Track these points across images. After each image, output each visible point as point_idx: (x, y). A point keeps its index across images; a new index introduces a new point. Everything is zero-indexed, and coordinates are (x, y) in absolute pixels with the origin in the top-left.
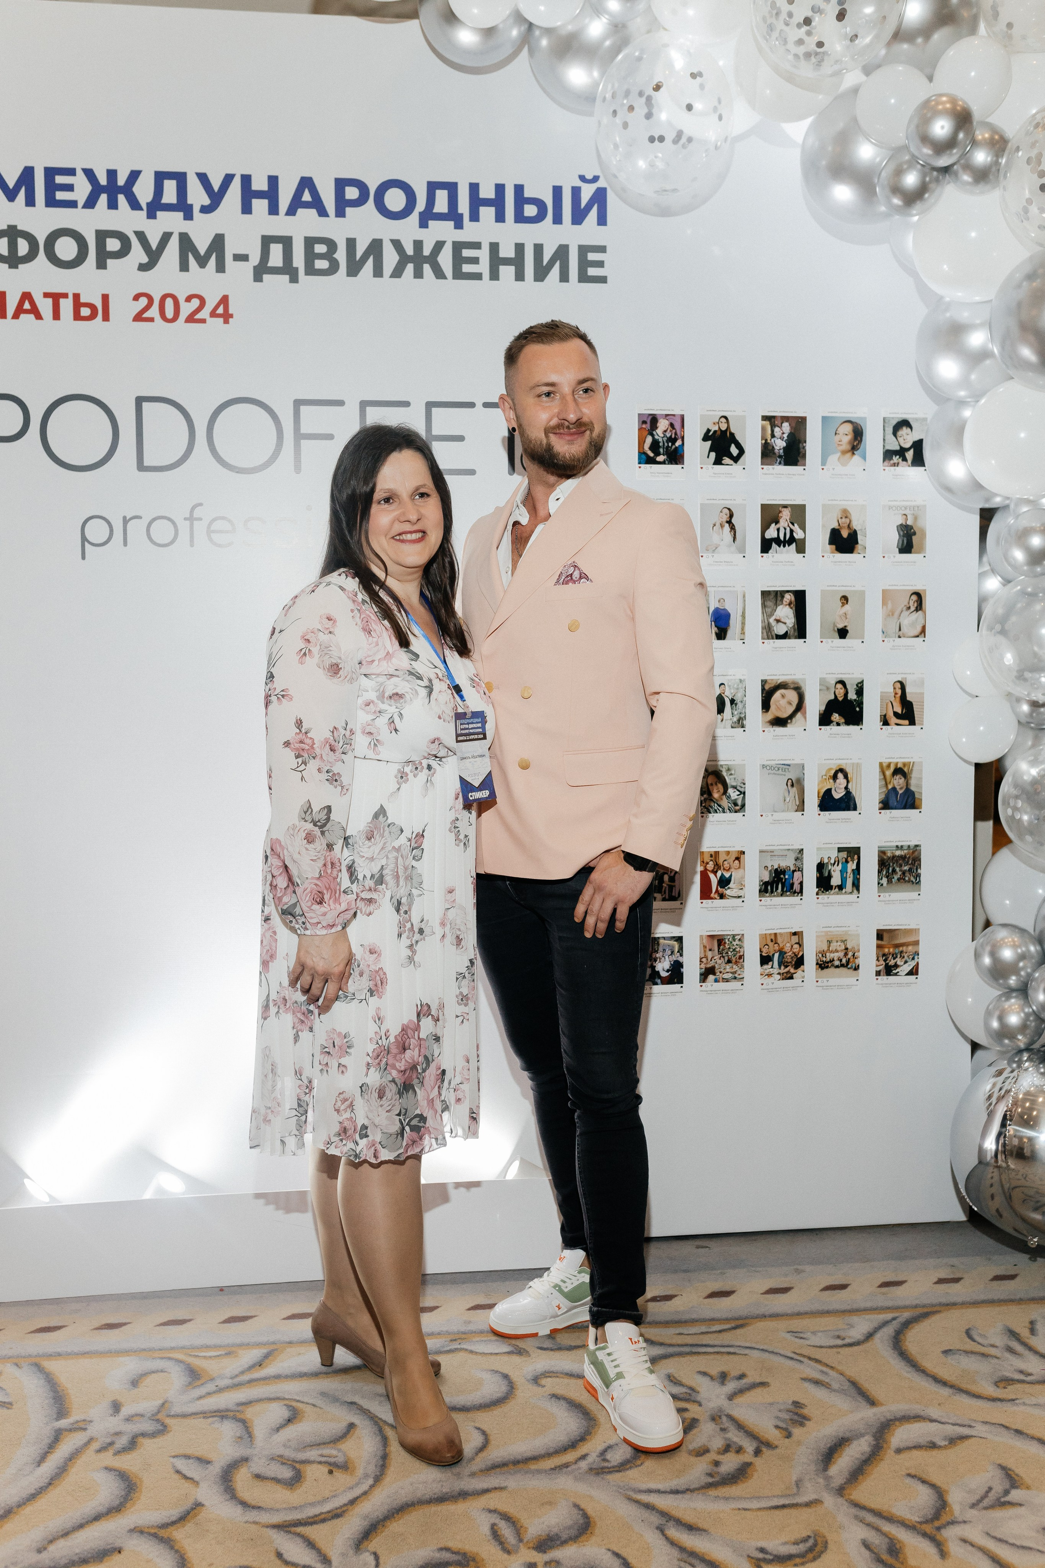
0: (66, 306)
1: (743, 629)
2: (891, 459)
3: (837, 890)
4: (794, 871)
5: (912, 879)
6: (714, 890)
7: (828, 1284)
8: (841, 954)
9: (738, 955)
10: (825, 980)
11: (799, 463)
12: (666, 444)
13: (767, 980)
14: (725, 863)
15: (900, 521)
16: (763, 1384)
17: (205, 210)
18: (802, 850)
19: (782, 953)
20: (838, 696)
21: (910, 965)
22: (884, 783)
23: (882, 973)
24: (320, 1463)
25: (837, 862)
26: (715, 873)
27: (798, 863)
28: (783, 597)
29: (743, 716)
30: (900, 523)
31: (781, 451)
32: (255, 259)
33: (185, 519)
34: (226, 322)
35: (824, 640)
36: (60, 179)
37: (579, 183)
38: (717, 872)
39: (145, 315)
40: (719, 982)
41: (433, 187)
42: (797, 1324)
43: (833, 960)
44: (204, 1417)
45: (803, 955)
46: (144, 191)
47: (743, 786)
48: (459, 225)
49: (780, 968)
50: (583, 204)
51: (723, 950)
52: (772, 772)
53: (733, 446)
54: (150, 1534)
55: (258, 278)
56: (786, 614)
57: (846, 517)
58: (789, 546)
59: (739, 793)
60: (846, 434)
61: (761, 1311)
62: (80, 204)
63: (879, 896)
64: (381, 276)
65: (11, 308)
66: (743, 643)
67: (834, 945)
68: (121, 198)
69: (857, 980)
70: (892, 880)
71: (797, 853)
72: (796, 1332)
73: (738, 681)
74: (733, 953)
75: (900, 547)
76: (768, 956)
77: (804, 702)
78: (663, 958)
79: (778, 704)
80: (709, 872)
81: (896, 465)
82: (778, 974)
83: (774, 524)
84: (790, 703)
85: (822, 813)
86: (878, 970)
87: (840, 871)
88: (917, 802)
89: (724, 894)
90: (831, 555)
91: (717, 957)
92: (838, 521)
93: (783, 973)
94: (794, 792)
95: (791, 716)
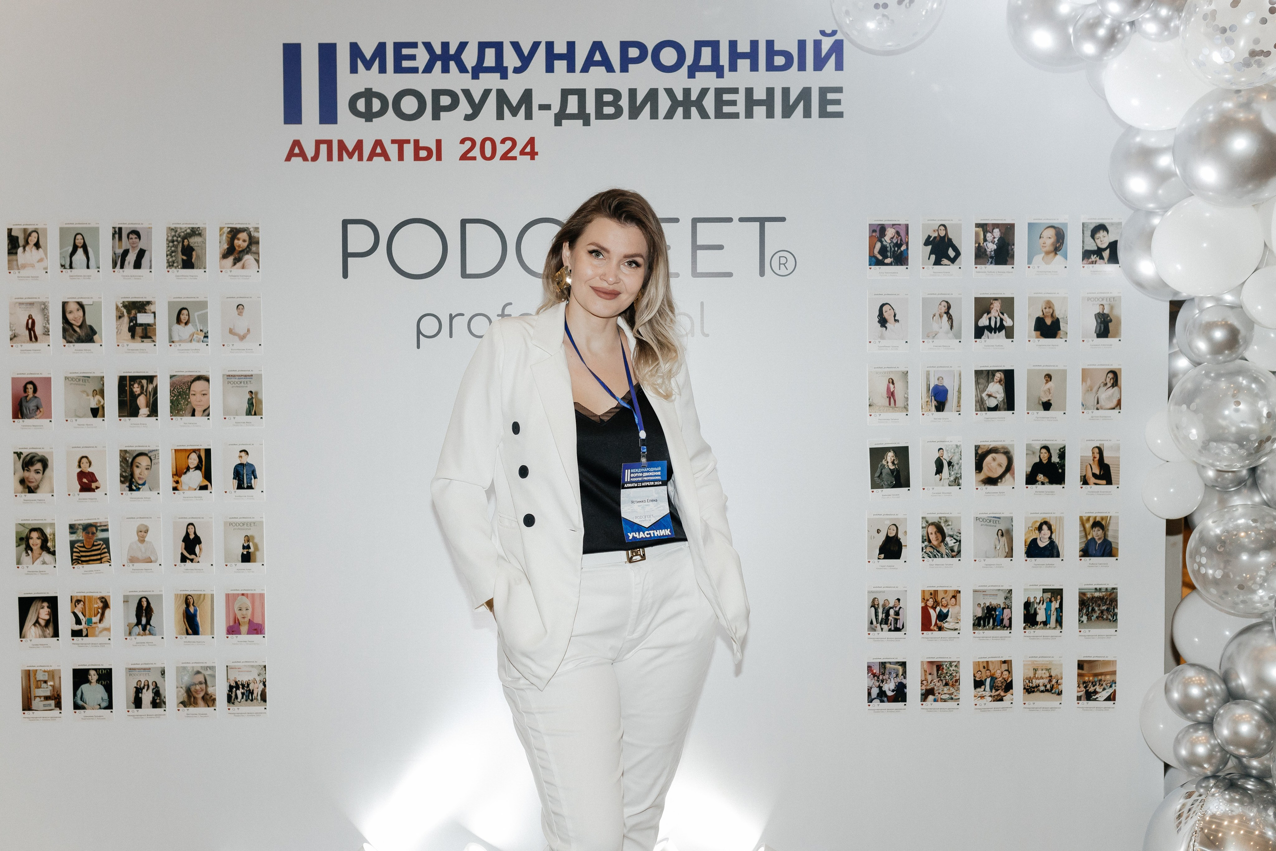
0: (409, 149)
1: (959, 402)
2: (1089, 257)
3: (1042, 625)
4: (1004, 609)
5: (1110, 617)
6: (933, 623)
8: (1046, 681)
9: (954, 679)
10: (1032, 702)
11: (1008, 263)
12: (893, 249)
13: (980, 702)
14: (943, 600)
15: (1098, 310)
17: (517, 70)
19: (993, 679)
20: (1043, 460)
21: (1107, 692)
22: (1084, 534)
23: (1082, 698)
25: (1042, 601)
26: (934, 608)
27: (1008, 602)
28: (994, 375)
29: (959, 475)
30: (1098, 312)
31: (993, 253)
32: (556, 108)
34: (533, 158)
35: (1030, 412)
37: (820, 37)
38: (936, 608)
39: (469, 155)
40: (937, 701)
41: (699, 45)
43: (1039, 686)
45: (1012, 681)
46: (470, 58)
48: (720, 75)
49: (991, 691)
50: (824, 53)
51: (941, 674)
52: (985, 523)
53: (950, 249)
55: (558, 123)
56: (996, 390)
57: (1050, 308)
58: (999, 332)
59: (955, 541)
60: (1049, 237)
62: (421, 70)
63: (1080, 631)
64: (657, 118)
65: (366, 152)
66: (960, 414)
67: (1039, 673)
68: (452, 64)
69: (1060, 703)
70: (1091, 618)
71: (1006, 593)
73: (954, 447)
74: (950, 677)
75: (1098, 332)
76: (981, 681)
77: (1012, 464)
78: (889, 680)
79: (989, 466)
80: (928, 608)
81: (1094, 263)
82: (989, 696)
83: (986, 314)
84: (1000, 465)
85: (1029, 559)
86: (1079, 695)
87: (1045, 609)
88: (1114, 551)
89: (942, 626)
90: (1037, 340)
91: (936, 680)
92: (1043, 311)
93: (994, 696)
94: (1004, 540)
95: (1001, 477)
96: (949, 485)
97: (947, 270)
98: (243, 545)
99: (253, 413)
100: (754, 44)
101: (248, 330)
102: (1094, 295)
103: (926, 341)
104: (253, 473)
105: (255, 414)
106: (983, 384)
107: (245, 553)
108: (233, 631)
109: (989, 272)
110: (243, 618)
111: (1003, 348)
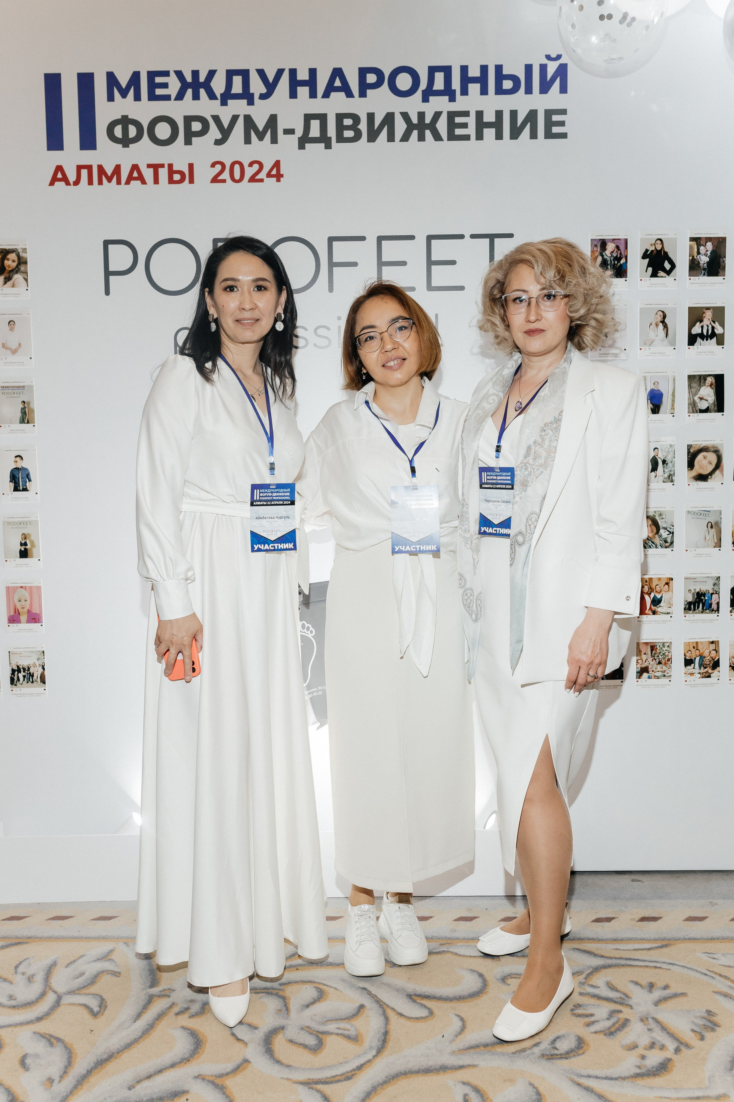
0: (163, 173)
1: (673, 405)
4: (712, 594)
6: (649, 607)
9: (666, 659)
11: (720, 274)
12: (613, 262)
13: (689, 678)
14: (657, 587)
16: (683, 994)
17: (263, 97)
19: (702, 657)
24: (337, 1034)
26: (649, 594)
27: (716, 588)
28: (705, 380)
31: (705, 265)
32: (299, 132)
34: (278, 180)
36: (158, 80)
37: (545, 61)
38: (650, 594)
39: (220, 178)
40: (651, 678)
41: (432, 70)
42: (710, 947)
45: (719, 659)
46: (218, 85)
47: (672, 528)
48: (452, 99)
49: (701, 668)
50: (549, 77)
51: (655, 654)
52: (696, 516)
53: (666, 262)
54: (209, 1081)
55: (301, 146)
56: (708, 393)
59: (669, 533)
61: (682, 934)
62: (173, 97)
64: (393, 141)
65: (124, 177)
66: (673, 416)
68: (202, 91)
71: (714, 580)
72: (710, 953)
73: (669, 446)
74: (662, 656)
76: (691, 660)
77: (721, 462)
79: (700, 464)
80: (643, 594)
82: (698, 673)
83: (699, 322)
84: (710, 463)
89: (656, 611)
91: (650, 659)
93: (702, 673)
94: (713, 532)
95: (711, 473)
96: (664, 482)
97: (663, 281)
98: (21, 542)
99: (26, 421)
100: (484, 69)
101: (20, 345)
104: (28, 476)
105: (28, 422)
106: (695, 388)
107: (23, 549)
108: (13, 621)
110: (23, 608)
111: (714, 355)
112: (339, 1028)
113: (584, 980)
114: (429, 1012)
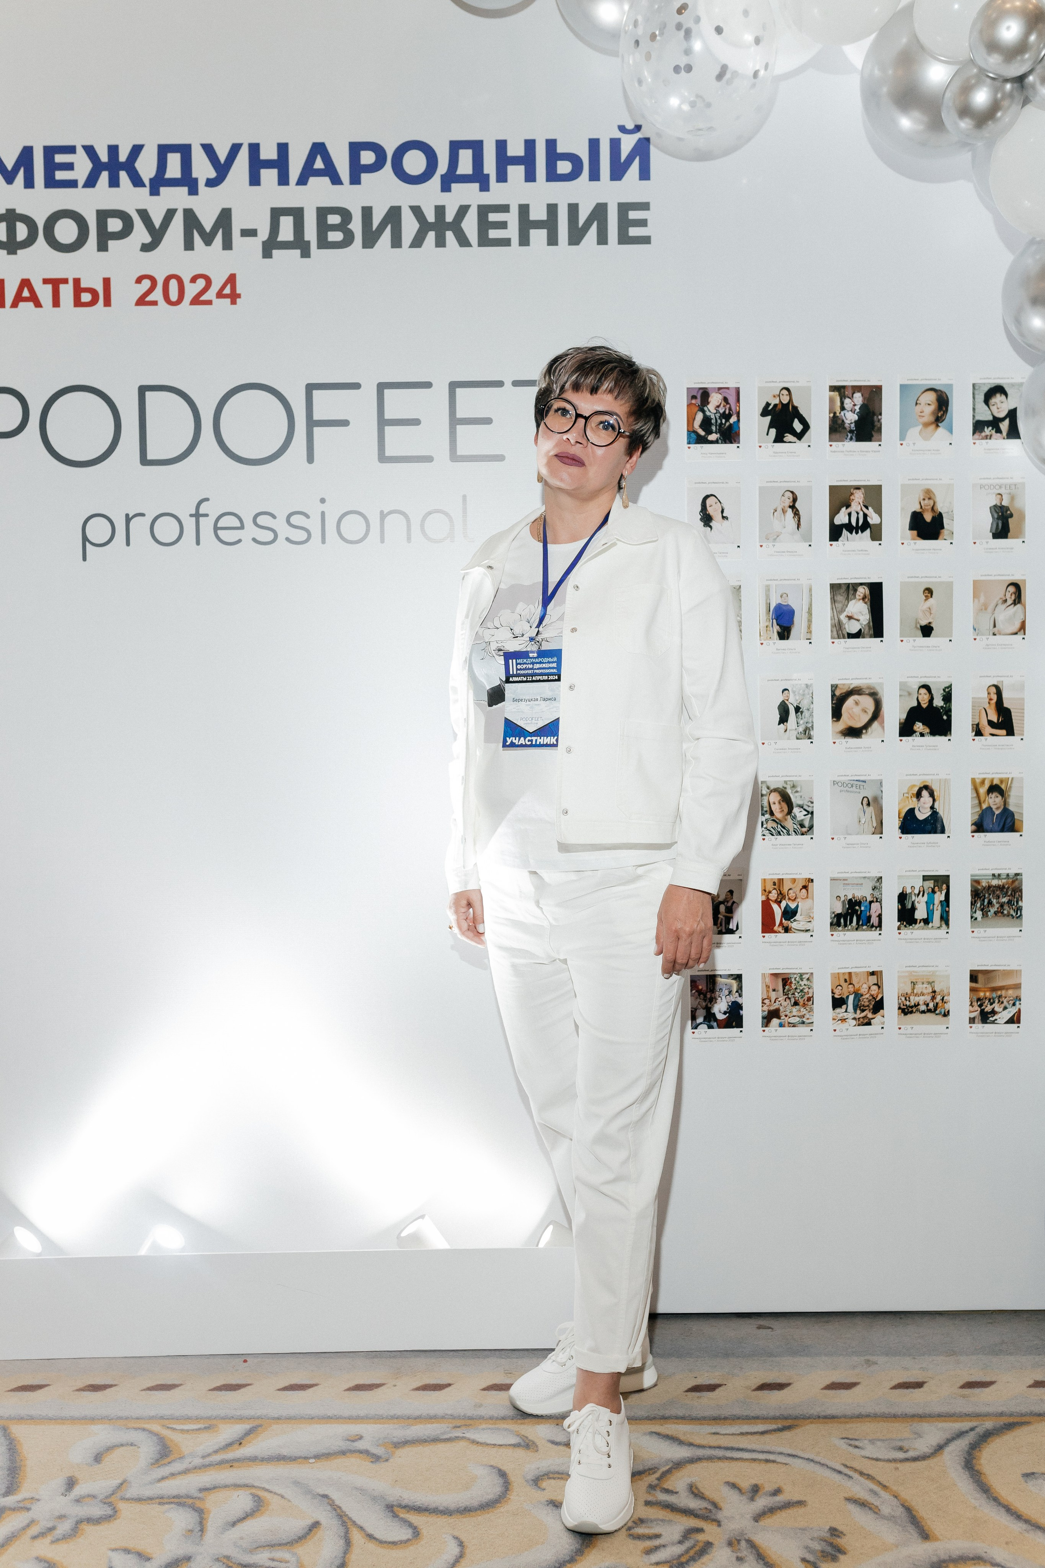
0: (66, 292)
1: (809, 627)
2: (982, 430)
3: (922, 924)
4: (871, 902)
5: (1012, 912)
6: (777, 922)
7: (901, 1381)
8: (928, 998)
9: (806, 997)
10: (909, 1027)
11: (873, 439)
12: (719, 421)
13: (840, 1026)
14: (790, 891)
15: (994, 501)
16: (800, 1503)
17: (211, 183)
18: (881, 878)
19: (858, 995)
20: (922, 703)
21: (1010, 1012)
22: (977, 802)
23: (976, 1020)
25: (922, 892)
26: (779, 903)
27: (876, 893)
28: (855, 590)
29: (809, 725)
30: (994, 504)
31: (853, 425)
32: (264, 234)
33: (191, 515)
34: (234, 302)
35: (905, 639)
36: (59, 158)
37: (618, 134)
38: (780, 902)
39: (148, 299)
40: (784, 1026)
41: (455, 147)
42: (853, 1429)
43: (918, 1005)
44: (160, 1504)
45: (882, 998)
46: (146, 166)
47: (811, 805)
48: (485, 187)
49: (855, 1012)
50: (623, 156)
52: (845, 789)
53: (796, 421)
55: (267, 253)
56: (860, 610)
57: (929, 499)
59: (806, 813)
60: (928, 403)
61: (816, 1410)
62: (81, 183)
63: (973, 932)
64: (401, 246)
65: (9, 297)
66: (810, 643)
67: (919, 988)
68: (123, 175)
69: (947, 1028)
70: (987, 914)
71: (874, 882)
72: (851, 1439)
73: (805, 686)
74: (800, 994)
75: (994, 531)
76: (842, 999)
77: (881, 709)
78: (720, 998)
79: (851, 712)
80: (771, 902)
81: (989, 437)
82: (853, 1019)
83: (845, 508)
84: (865, 711)
85: (904, 836)
86: (972, 1016)
87: (926, 902)
88: (1017, 824)
89: (789, 927)
90: (913, 542)
91: (782, 998)
92: (920, 503)
93: (859, 1018)
94: (870, 812)
95: (867, 726)
96: (797, 739)
97: (791, 447)
100: (530, 145)
102: (990, 482)
103: (764, 545)
106: (840, 602)
109: (848, 452)
111: (868, 554)
112: (273, 1560)
113: (656, 1482)
114: (414, 1533)
